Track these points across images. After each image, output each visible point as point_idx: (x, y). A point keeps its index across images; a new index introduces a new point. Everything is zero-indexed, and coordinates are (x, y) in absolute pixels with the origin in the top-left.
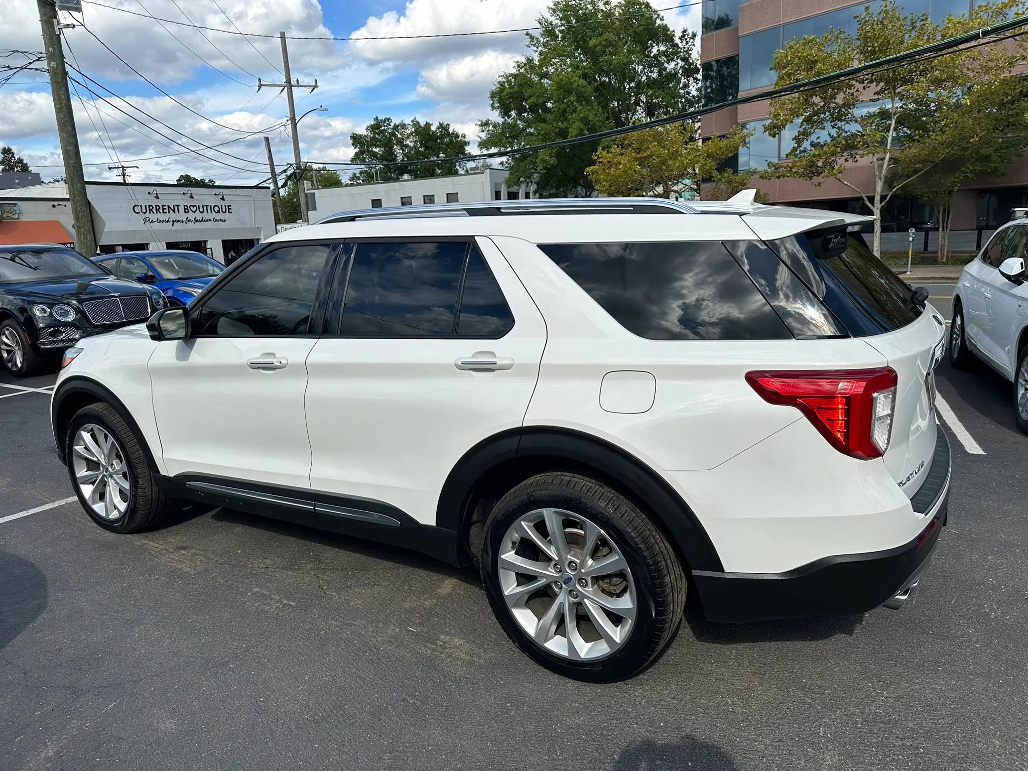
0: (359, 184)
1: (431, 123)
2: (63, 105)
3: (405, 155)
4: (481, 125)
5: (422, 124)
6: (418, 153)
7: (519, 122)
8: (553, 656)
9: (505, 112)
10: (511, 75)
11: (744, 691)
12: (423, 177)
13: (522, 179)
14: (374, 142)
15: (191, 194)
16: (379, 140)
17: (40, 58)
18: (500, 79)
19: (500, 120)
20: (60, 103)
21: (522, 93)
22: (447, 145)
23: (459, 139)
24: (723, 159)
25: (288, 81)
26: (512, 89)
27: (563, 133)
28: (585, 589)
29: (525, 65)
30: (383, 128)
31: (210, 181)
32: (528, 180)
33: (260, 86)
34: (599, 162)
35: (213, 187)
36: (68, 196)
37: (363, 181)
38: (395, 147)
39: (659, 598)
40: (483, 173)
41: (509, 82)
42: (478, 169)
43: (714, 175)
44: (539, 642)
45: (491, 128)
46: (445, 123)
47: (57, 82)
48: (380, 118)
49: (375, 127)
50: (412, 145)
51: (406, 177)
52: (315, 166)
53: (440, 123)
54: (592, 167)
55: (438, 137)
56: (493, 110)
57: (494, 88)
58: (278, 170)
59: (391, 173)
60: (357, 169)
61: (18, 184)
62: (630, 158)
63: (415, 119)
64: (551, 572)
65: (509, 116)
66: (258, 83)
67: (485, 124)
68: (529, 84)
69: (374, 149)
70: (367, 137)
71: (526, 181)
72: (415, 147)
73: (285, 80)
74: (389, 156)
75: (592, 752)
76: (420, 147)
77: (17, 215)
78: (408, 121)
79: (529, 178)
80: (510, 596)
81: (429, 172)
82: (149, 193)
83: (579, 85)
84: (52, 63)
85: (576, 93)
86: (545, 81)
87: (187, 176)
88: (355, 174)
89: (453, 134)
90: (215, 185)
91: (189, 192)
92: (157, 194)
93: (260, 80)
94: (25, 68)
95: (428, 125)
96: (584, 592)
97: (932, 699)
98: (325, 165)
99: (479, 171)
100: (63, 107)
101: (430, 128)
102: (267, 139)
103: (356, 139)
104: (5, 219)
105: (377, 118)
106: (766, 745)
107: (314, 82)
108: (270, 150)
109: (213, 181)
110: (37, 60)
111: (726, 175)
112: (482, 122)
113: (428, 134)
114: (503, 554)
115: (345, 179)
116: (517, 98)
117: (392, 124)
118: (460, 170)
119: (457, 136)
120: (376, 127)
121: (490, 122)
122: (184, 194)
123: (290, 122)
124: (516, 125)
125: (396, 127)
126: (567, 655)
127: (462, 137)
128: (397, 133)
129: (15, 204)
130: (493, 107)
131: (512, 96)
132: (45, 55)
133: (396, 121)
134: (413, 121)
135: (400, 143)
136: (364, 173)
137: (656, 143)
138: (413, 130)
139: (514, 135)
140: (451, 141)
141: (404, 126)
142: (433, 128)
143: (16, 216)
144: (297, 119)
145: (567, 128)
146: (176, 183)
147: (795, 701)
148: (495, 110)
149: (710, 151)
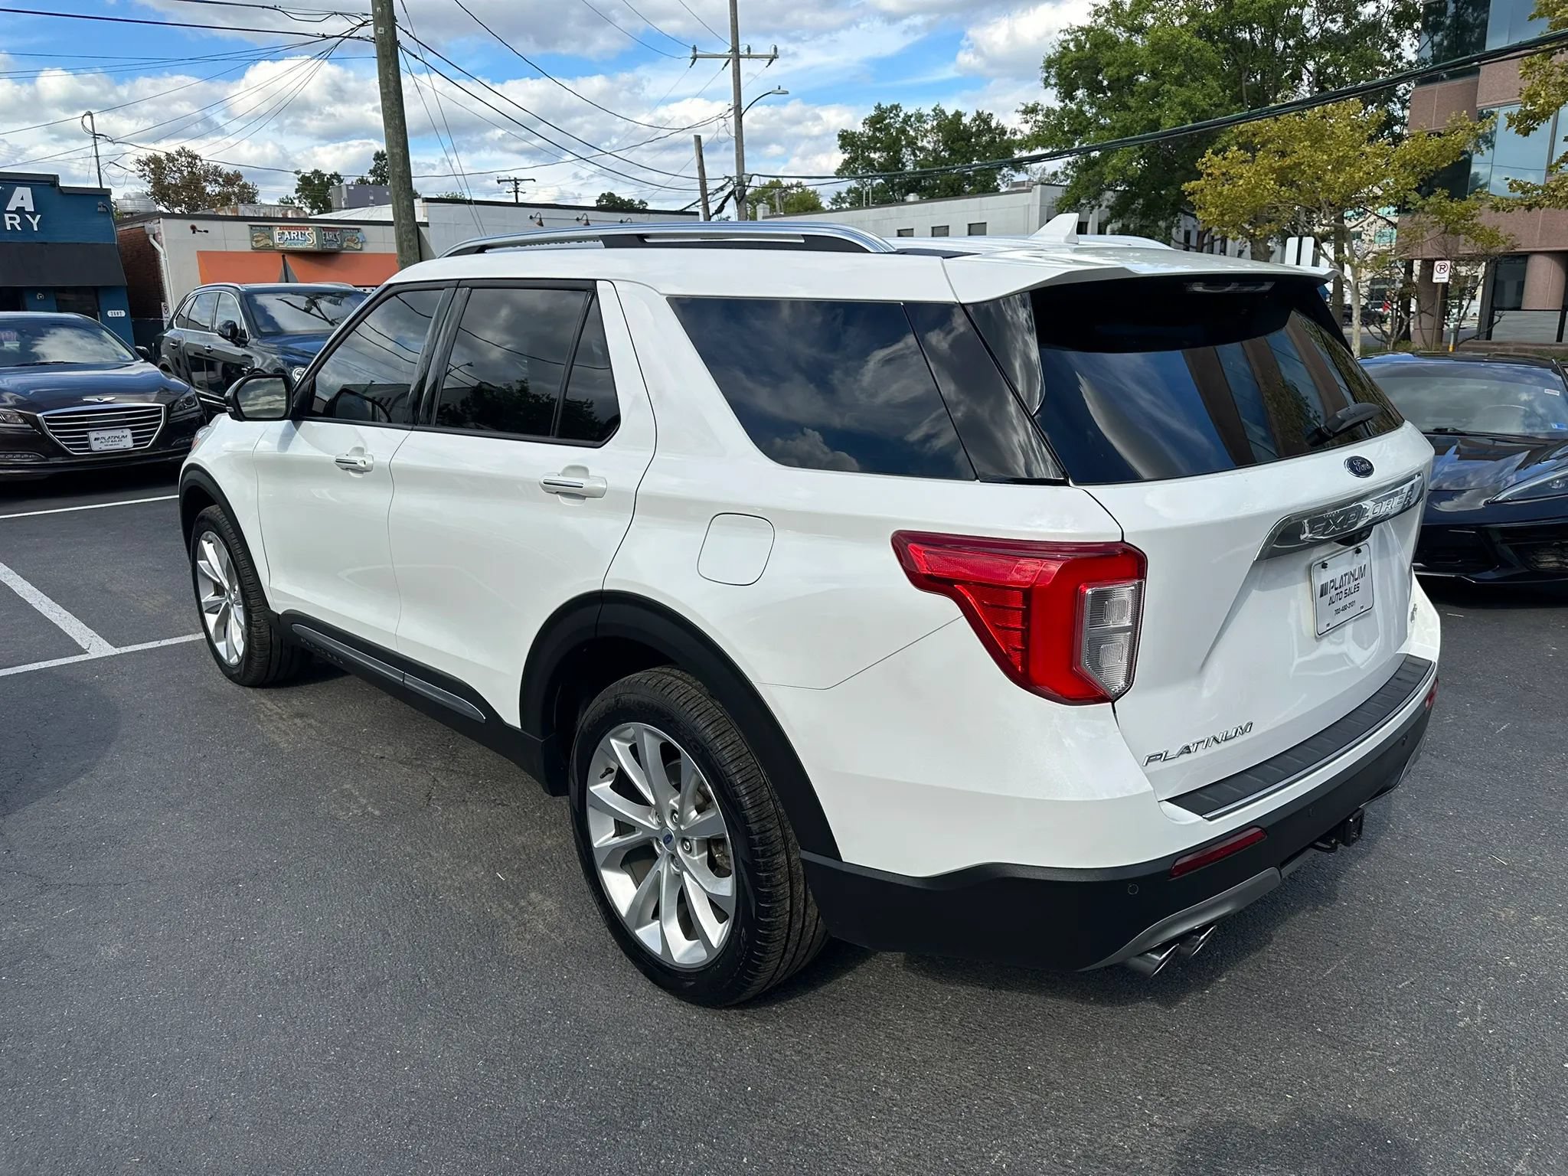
0: (847, 209)
1: (963, 112)
2: (391, 90)
3: (916, 163)
4: (1025, 112)
5: (950, 113)
6: (938, 159)
7: (1086, 108)
8: (643, 951)
9: (1068, 94)
10: (1081, 29)
11: (918, 1064)
12: (941, 197)
13: (1083, 201)
14: (872, 143)
15: (587, 220)
16: (880, 141)
17: (365, 22)
18: (1062, 37)
19: (1057, 105)
20: (387, 87)
21: (1096, 58)
22: (984, 147)
23: (1006, 138)
24: (1431, 171)
25: (735, 49)
26: (1081, 52)
27: (1155, 125)
28: (688, 856)
29: (1107, 11)
30: (887, 121)
31: (641, 202)
32: (1093, 202)
33: (695, 58)
34: (1209, 175)
35: (644, 211)
36: (392, 220)
37: (851, 204)
38: (904, 150)
39: (763, 888)
40: (1030, 191)
41: (1076, 40)
42: (1024, 185)
43: (1410, 198)
44: (630, 924)
45: (1040, 118)
46: (986, 112)
47: (385, 56)
48: (883, 106)
49: (875, 119)
50: (930, 147)
51: (911, 197)
52: (785, 182)
53: (978, 112)
54: (1193, 183)
55: (972, 134)
56: (1046, 87)
57: (1051, 52)
58: (711, 186)
59: (894, 192)
60: (845, 186)
61: (373, 202)
62: (1258, 168)
63: (938, 106)
64: (651, 823)
65: (1072, 99)
66: (691, 54)
67: (1033, 110)
68: (1110, 43)
69: (872, 155)
70: (862, 135)
71: (1089, 203)
72: (934, 150)
73: (730, 48)
74: (895, 162)
75: (615, 1108)
76: (943, 150)
77: (360, 244)
78: (927, 110)
79: (1095, 198)
80: (599, 849)
81: (952, 190)
82: (531, 218)
83: (1190, 48)
84: (379, 29)
85: (1184, 61)
86: (1138, 39)
87: (611, 195)
88: (839, 194)
89: (996, 128)
90: (648, 208)
91: (585, 218)
92: (541, 219)
93: (695, 49)
94: (348, 37)
95: (958, 115)
96: (684, 860)
97: (1234, 1145)
98: (800, 180)
99: (1025, 188)
100: (390, 92)
101: (960, 120)
102: (698, 139)
103: (847, 140)
104: (345, 249)
105: (880, 105)
106: (887, 1158)
107: (773, 50)
108: (701, 157)
109: (644, 203)
110: (362, 25)
111: (1432, 199)
112: (1027, 107)
113: (957, 130)
114: (593, 785)
115: (825, 203)
116: (1087, 68)
117: (902, 115)
118: (1002, 185)
119: (1003, 132)
120: (876, 121)
121: (1039, 107)
122: (578, 219)
123: (732, 112)
124: (1082, 112)
125: (907, 119)
126: (659, 953)
127: (1011, 133)
128: (908, 129)
129: (358, 229)
130: (1047, 84)
131: (1079, 64)
132: (371, 18)
133: (909, 109)
134: (934, 110)
135: (912, 143)
136: (852, 193)
137: (1307, 143)
138: (935, 123)
139: (1076, 130)
140: (993, 140)
141: (920, 118)
142: (966, 120)
143: (359, 247)
144: (744, 106)
145: (1159, 117)
146: (595, 205)
147: (988, 1098)
148: (1049, 88)
149: (1408, 157)
